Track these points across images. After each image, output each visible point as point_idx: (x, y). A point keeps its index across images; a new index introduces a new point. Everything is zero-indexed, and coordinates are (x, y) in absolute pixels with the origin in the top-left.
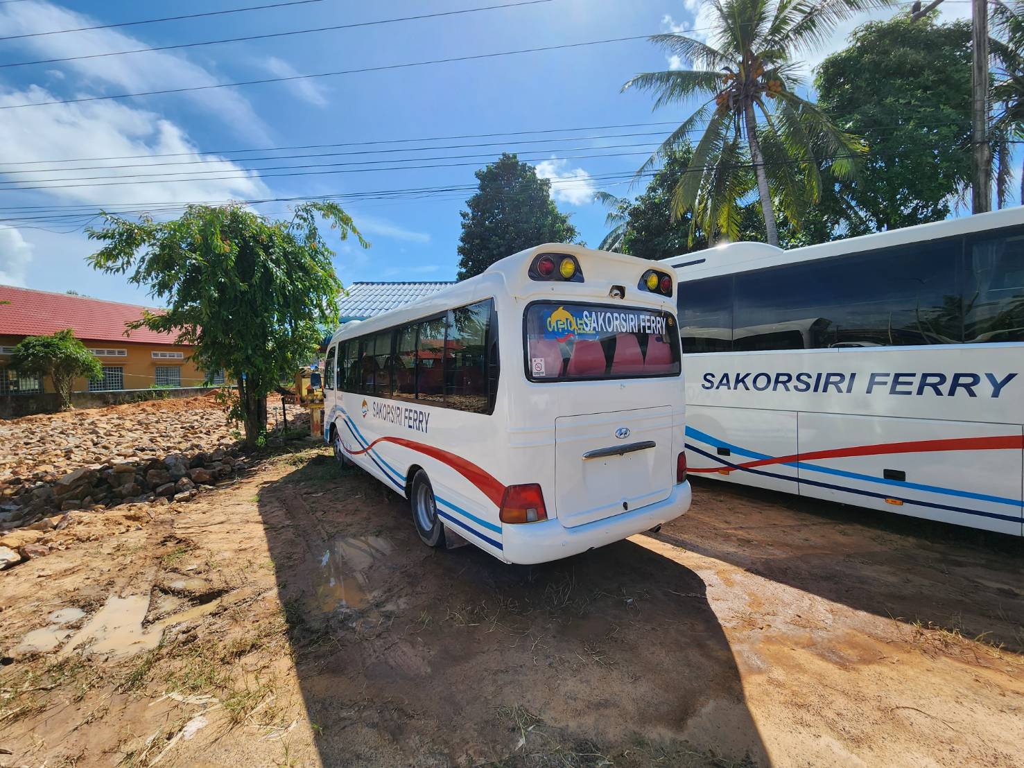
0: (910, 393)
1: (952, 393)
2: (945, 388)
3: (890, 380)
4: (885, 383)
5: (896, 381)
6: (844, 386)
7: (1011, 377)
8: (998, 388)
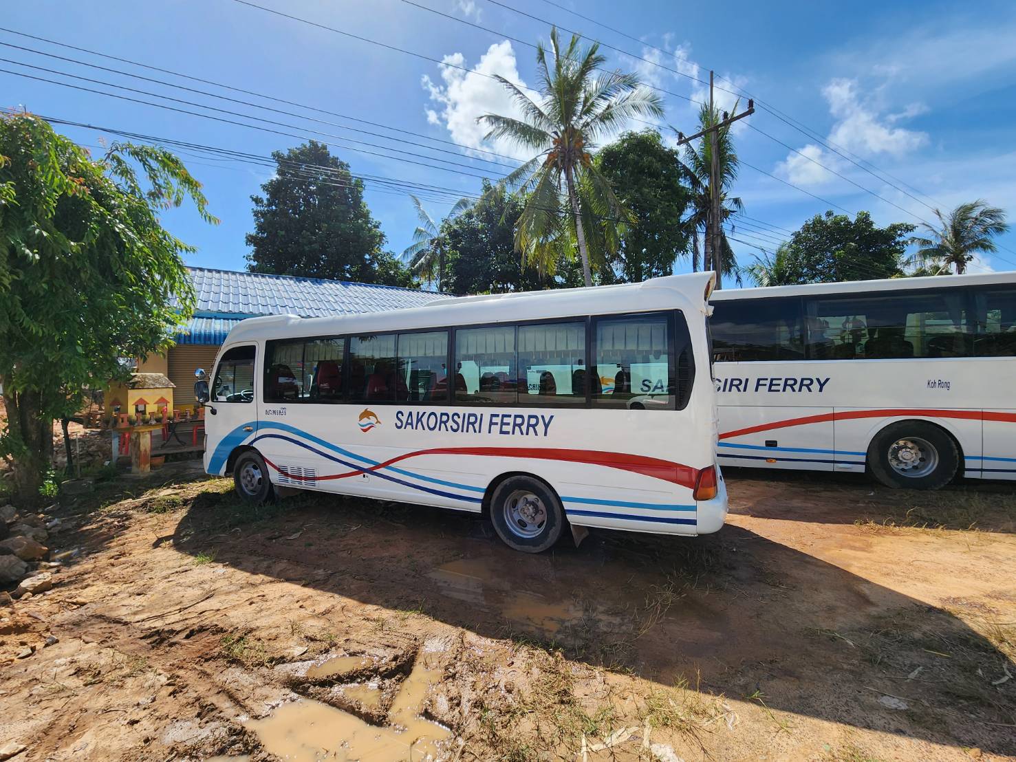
0: (779, 391)
1: (800, 390)
2: (797, 387)
3: (768, 382)
4: (765, 385)
5: (771, 385)
6: (742, 387)
7: (827, 380)
8: (822, 386)
